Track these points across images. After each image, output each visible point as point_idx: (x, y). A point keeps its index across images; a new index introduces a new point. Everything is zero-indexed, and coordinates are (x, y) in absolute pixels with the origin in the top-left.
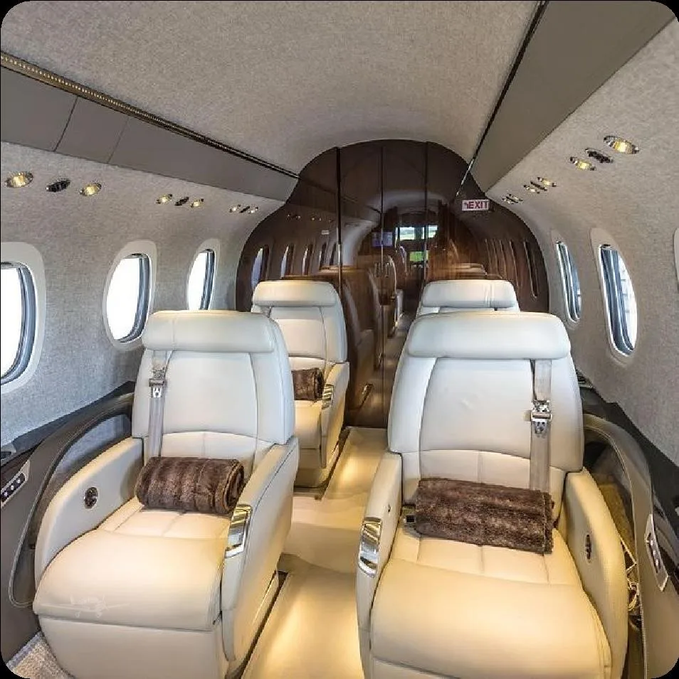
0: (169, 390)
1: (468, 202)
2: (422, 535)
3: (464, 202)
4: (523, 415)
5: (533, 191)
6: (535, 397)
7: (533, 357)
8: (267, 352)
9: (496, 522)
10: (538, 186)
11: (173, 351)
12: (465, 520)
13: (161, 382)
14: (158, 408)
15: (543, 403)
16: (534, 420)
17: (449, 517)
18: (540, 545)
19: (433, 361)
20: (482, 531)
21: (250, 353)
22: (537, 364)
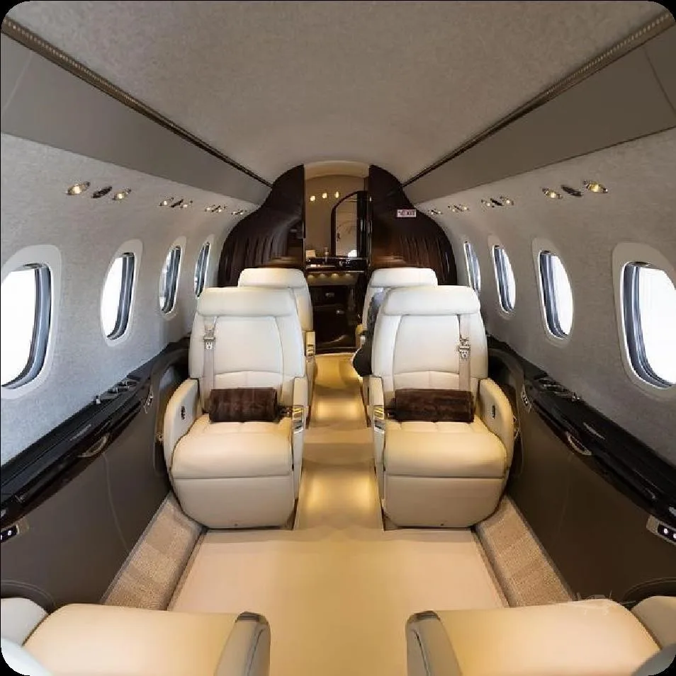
0: (217, 343)
1: (401, 211)
2: (400, 420)
3: (398, 211)
4: (454, 348)
5: (454, 210)
6: (461, 337)
7: (458, 313)
8: (288, 315)
9: (443, 408)
10: (458, 208)
11: (218, 317)
12: (425, 409)
13: (212, 338)
14: (210, 356)
15: (465, 340)
16: (461, 350)
17: (416, 408)
18: (468, 419)
19: (399, 318)
20: (435, 414)
21: (275, 317)
22: (462, 317)
